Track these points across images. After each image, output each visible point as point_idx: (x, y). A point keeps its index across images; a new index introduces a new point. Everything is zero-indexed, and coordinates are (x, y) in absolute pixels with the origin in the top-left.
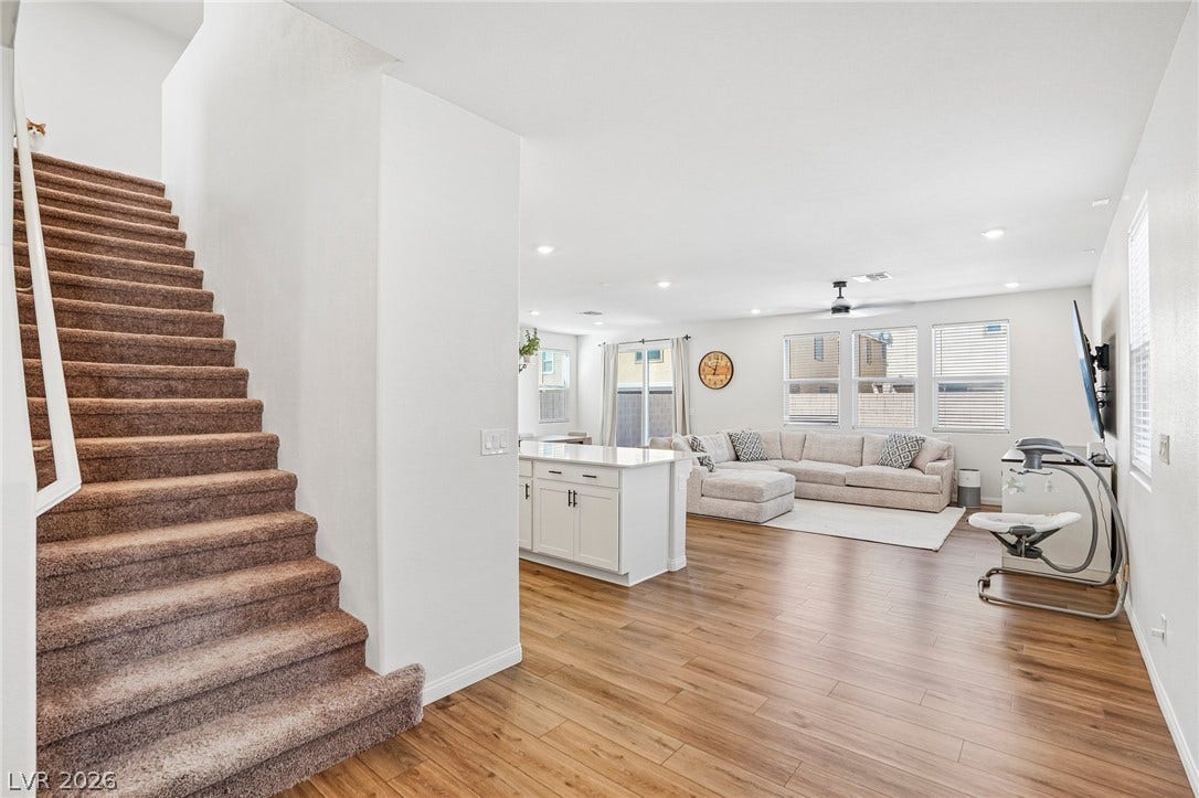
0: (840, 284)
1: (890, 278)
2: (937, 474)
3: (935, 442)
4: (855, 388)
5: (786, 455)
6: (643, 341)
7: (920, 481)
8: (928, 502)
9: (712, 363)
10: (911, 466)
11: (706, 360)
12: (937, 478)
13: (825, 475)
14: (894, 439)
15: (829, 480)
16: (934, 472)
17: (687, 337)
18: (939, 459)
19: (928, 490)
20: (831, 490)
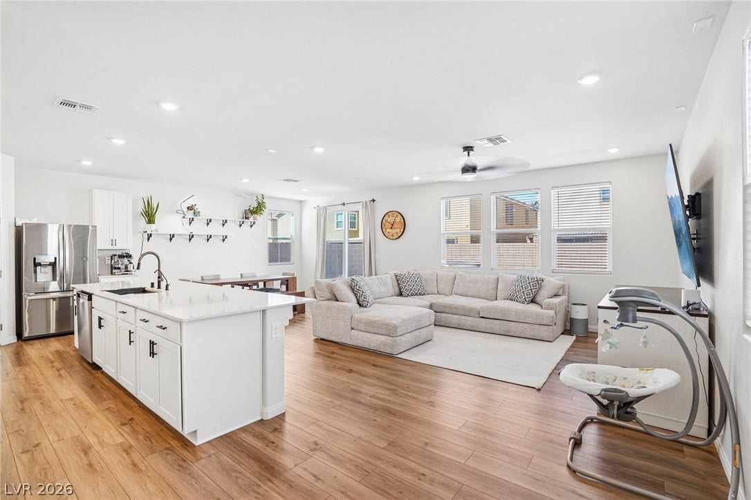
0: (468, 149)
1: (509, 142)
2: (551, 309)
3: (552, 282)
4: (494, 239)
5: (440, 291)
6: (344, 204)
7: (537, 315)
8: (544, 332)
9: (391, 219)
10: (533, 301)
11: (387, 216)
12: (551, 312)
13: (464, 308)
14: (521, 279)
15: (467, 312)
16: (549, 307)
17: (374, 201)
18: (556, 295)
19: (544, 322)
20: (468, 321)
